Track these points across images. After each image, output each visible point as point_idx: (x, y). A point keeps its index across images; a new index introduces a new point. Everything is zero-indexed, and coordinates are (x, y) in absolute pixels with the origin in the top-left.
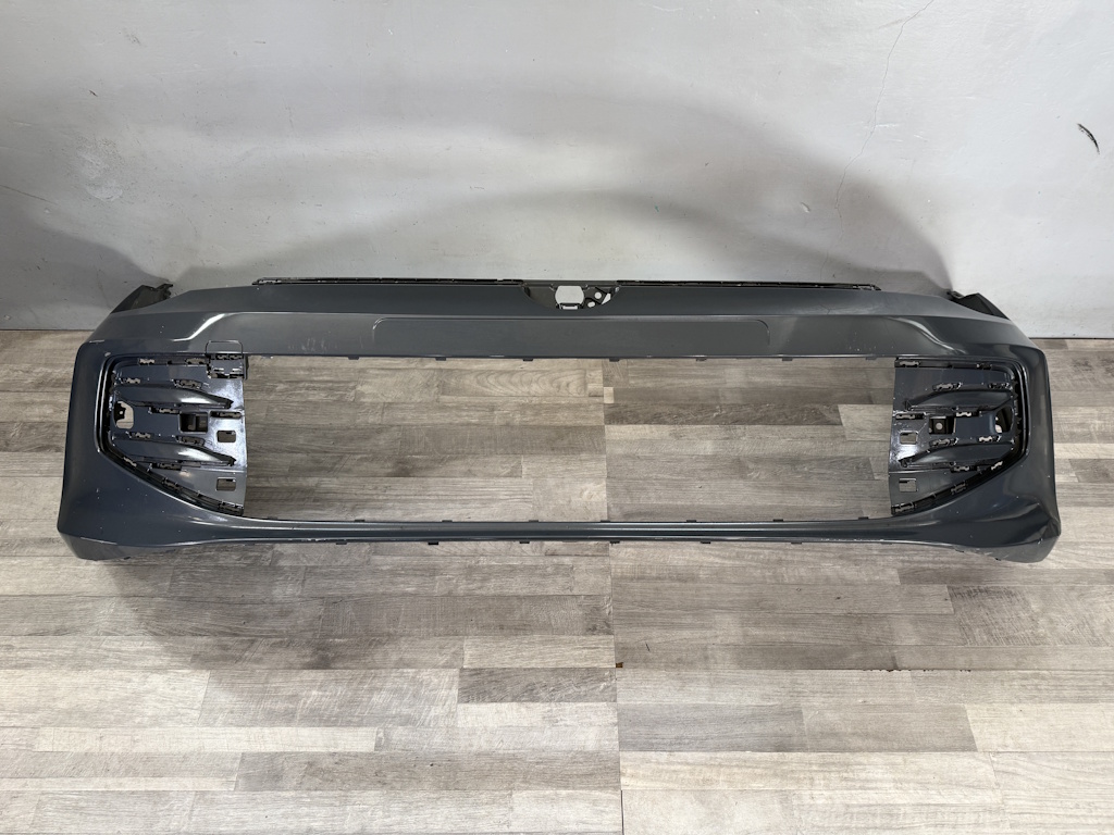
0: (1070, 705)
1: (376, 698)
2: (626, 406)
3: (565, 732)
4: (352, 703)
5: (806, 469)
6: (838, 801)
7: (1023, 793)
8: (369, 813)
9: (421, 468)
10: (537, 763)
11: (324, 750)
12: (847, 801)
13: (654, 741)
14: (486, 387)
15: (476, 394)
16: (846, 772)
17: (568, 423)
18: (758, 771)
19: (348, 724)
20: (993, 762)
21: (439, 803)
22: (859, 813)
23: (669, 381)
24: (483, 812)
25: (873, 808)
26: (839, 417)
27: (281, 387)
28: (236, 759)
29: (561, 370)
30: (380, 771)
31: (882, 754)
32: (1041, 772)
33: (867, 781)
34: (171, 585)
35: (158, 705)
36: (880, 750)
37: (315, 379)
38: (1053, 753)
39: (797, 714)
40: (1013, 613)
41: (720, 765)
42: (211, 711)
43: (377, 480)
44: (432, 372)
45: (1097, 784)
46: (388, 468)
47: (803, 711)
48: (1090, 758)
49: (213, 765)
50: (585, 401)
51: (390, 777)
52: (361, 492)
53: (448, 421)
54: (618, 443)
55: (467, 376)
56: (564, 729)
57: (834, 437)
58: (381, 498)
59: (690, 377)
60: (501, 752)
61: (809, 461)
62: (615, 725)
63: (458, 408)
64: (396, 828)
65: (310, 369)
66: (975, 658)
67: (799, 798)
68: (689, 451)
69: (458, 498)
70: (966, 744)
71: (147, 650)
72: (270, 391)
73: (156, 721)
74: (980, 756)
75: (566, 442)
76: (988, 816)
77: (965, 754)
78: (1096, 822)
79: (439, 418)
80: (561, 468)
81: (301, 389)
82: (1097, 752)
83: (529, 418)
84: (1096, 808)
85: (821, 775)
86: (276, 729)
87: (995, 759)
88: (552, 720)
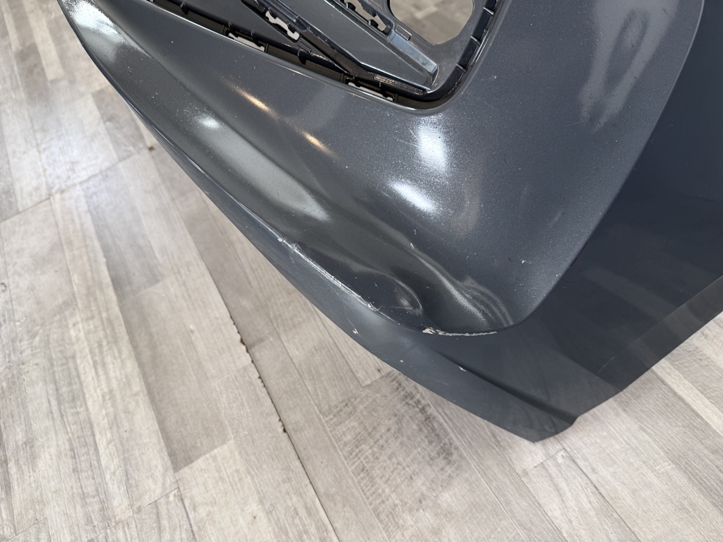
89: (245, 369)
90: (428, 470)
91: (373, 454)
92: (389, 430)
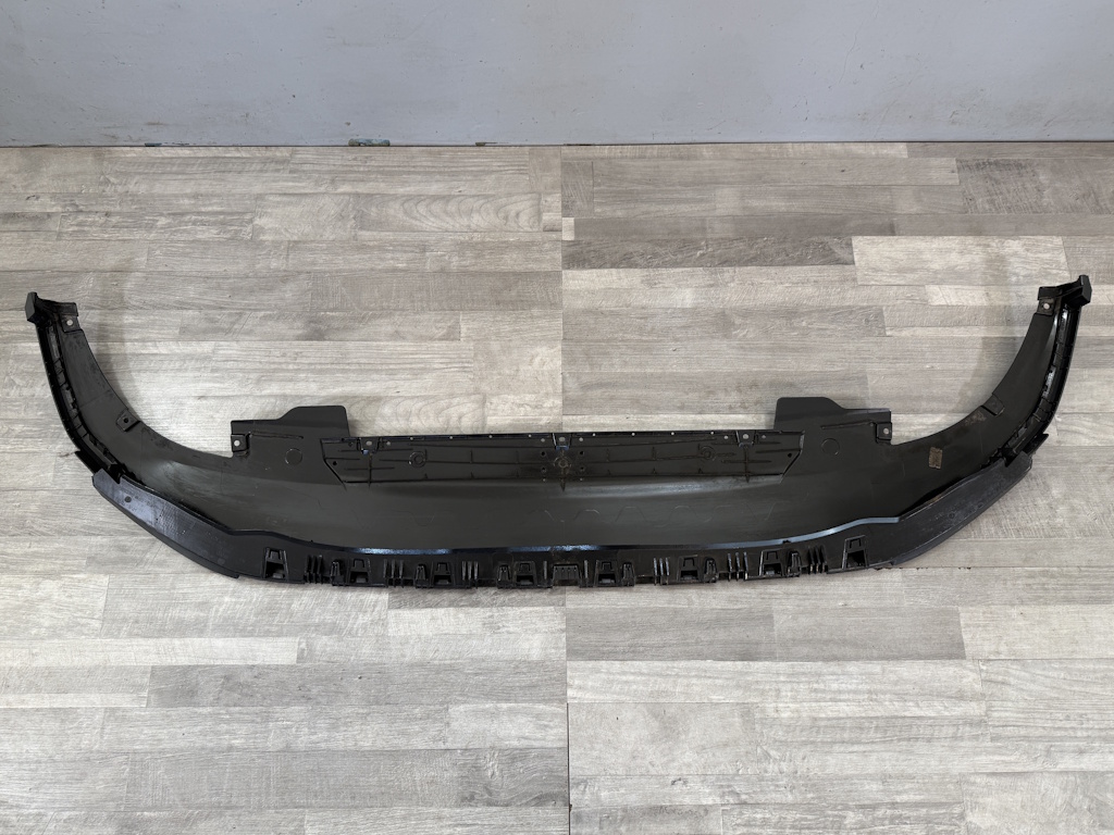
0: (1078, 607)
1: (295, 606)
2: (589, 244)
3: (508, 640)
4: (270, 610)
5: (804, 324)
6: (804, 715)
7: (1010, 704)
8: (294, 730)
9: (338, 329)
10: (476, 674)
11: (241, 663)
12: (815, 715)
13: (605, 649)
14: (415, 219)
15: (403, 229)
16: (817, 682)
17: (516, 268)
18: (719, 682)
19: (267, 634)
20: (981, 670)
21: (369, 718)
22: (826, 727)
23: (644, 207)
24: (417, 728)
25: (842, 721)
26: (852, 253)
27: (162, 221)
28: (146, 673)
29: (510, 195)
30: (303, 686)
31: (859, 663)
32: (1033, 682)
33: (840, 692)
34: (55, 476)
35: (55, 614)
36: (857, 658)
37: (203, 209)
38: (1049, 661)
39: (768, 618)
40: (1029, 500)
41: (677, 675)
42: (114, 620)
43: (285, 344)
44: (347, 197)
45: (1093, 694)
46: (298, 329)
47: (776, 617)
48: (1090, 666)
49: (121, 678)
50: (539, 237)
51: (314, 691)
52: (267, 359)
53: (369, 265)
54: (576, 294)
55: (391, 203)
56: (506, 636)
57: (843, 280)
58: (291, 367)
59: (673, 201)
60: (436, 662)
61: (810, 313)
62: (563, 631)
63: (381, 248)
64: (323, 745)
65: (196, 196)
66: (977, 553)
67: (763, 711)
68: (662, 302)
69: (384, 367)
70: (954, 651)
71: (35, 552)
72: (150, 227)
73: (54, 632)
74: (970, 665)
75: (513, 293)
76: (968, 729)
77: (951, 662)
78: (1085, 734)
79: (358, 262)
80: (508, 328)
81: (186, 223)
82: (1099, 660)
83: (469, 262)
84: (1088, 720)
85: (789, 686)
86: (188, 640)
87: (984, 668)
88: (492, 627)
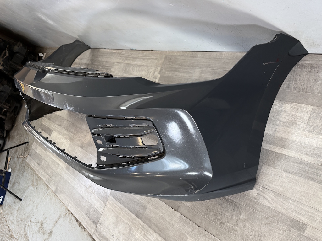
18: (129, 218)
39: (145, 208)
41: (124, 211)
66: (204, 223)
85: (140, 229)
89: (180, 217)
90: (235, 213)
91: (221, 218)
92: (220, 209)
